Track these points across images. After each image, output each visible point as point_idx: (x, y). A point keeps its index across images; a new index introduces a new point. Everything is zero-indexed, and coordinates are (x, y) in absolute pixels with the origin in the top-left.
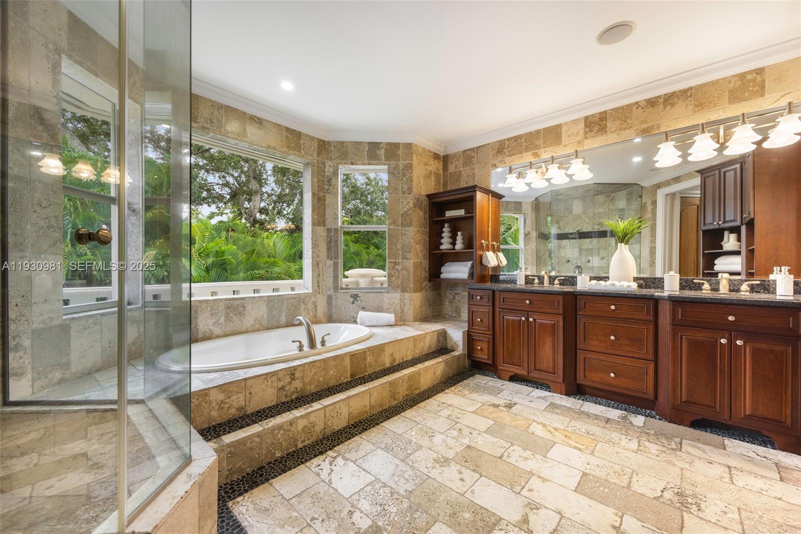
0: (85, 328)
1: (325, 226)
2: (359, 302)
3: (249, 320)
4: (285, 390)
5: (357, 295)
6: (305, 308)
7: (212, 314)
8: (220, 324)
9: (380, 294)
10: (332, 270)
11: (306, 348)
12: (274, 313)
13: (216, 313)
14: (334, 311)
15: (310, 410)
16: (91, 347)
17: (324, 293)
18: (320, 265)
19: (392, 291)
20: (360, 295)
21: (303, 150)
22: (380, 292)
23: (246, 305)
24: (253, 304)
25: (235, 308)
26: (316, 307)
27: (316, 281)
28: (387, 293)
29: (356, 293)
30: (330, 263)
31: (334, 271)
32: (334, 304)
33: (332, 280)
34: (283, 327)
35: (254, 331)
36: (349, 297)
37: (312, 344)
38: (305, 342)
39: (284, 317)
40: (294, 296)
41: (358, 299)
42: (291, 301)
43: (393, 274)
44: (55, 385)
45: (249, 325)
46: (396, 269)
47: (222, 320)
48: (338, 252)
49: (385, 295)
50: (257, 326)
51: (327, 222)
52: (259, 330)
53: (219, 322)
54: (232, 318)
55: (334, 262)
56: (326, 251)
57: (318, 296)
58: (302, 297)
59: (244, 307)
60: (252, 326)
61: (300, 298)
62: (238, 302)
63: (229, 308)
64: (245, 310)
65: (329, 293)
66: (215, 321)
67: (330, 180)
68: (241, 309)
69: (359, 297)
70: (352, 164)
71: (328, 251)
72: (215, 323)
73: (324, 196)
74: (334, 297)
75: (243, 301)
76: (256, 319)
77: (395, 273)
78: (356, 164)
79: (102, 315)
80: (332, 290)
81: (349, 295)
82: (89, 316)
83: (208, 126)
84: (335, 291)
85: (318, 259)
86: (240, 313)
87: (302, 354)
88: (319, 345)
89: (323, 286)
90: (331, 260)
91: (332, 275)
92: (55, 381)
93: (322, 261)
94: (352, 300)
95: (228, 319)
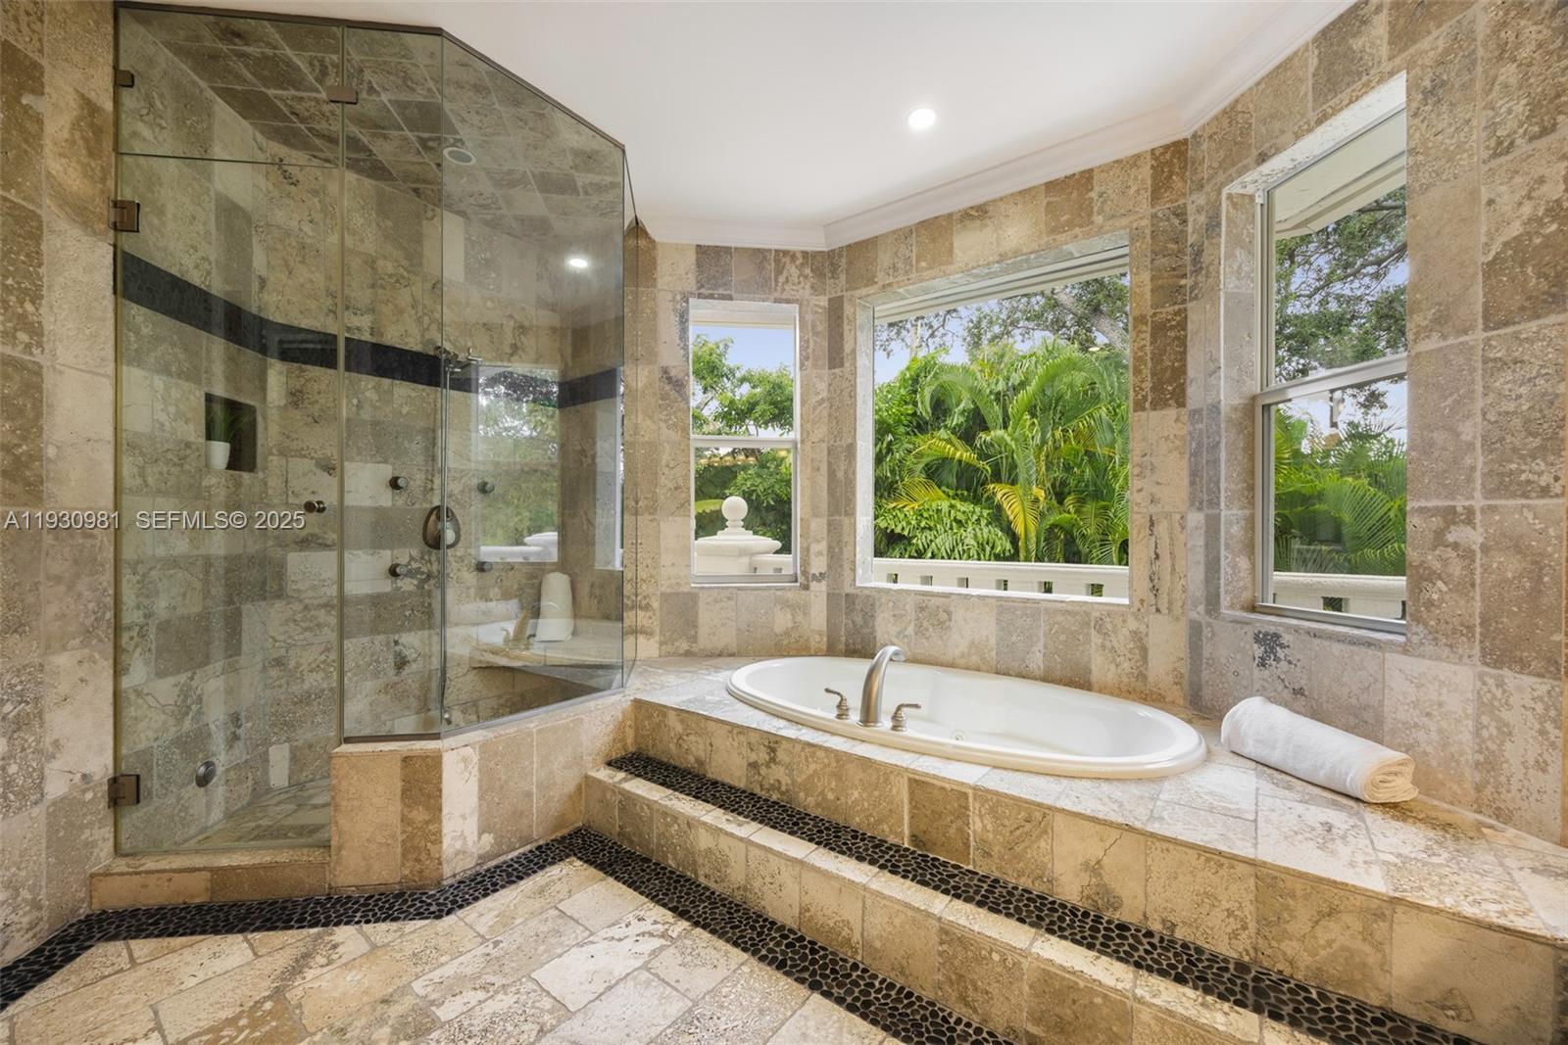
0: (716, 601)
1: (1181, 404)
2: (1284, 665)
3: (957, 643)
4: (759, 774)
5: (1277, 636)
6: (1103, 647)
7: (894, 616)
8: (906, 636)
9: (1371, 652)
10: (1201, 542)
11: (855, 717)
12: (1014, 639)
13: (902, 616)
14: (1205, 675)
15: (731, 828)
16: (723, 625)
17: (1177, 610)
18: (1162, 529)
19: (1429, 648)
20: (1286, 638)
21: (1101, 211)
22: (1369, 644)
23: (952, 609)
24: (967, 609)
25: (933, 613)
26: (1144, 650)
27: (1146, 574)
28: (1405, 652)
29: (1272, 629)
30: (1196, 519)
31: (1207, 545)
32: (1206, 653)
33: (1202, 576)
34: (1034, 678)
35: (967, 668)
36: (1250, 637)
37: (869, 716)
38: (855, 702)
39: (1039, 656)
40: (1069, 608)
41: (1280, 653)
42: (1060, 618)
43: (1437, 566)
44: (681, 655)
45: (957, 652)
46: (1456, 546)
47: (910, 630)
48: (1218, 483)
49: (1395, 660)
50: (975, 659)
51: (1190, 390)
52: (978, 669)
53: (907, 633)
54: (927, 630)
55: (1207, 516)
56: (1186, 481)
57: (1153, 618)
58: (1097, 614)
59: (949, 614)
60: (963, 656)
61: (1087, 614)
62: (939, 601)
63: (922, 609)
64: (950, 620)
65: (1194, 615)
66: (898, 629)
67: (1198, 253)
68: (943, 616)
69: (1282, 646)
70: (1263, 158)
71: (1192, 483)
72: (899, 633)
73: (1177, 313)
74: (1207, 632)
75: (947, 600)
76: (972, 644)
77: (1445, 562)
78: (1278, 150)
79: (739, 589)
80: (1201, 608)
81: (1250, 631)
82: (723, 588)
83: (891, 280)
84: (1208, 613)
85: (1153, 509)
86: (941, 623)
87: (838, 725)
88: (886, 723)
89: (1171, 591)
90: (1200, 509)
91: (1201, 558)
92: (681, 651)
93: (1168, 516)
94: (1259, 651)
95: (920, 631)
